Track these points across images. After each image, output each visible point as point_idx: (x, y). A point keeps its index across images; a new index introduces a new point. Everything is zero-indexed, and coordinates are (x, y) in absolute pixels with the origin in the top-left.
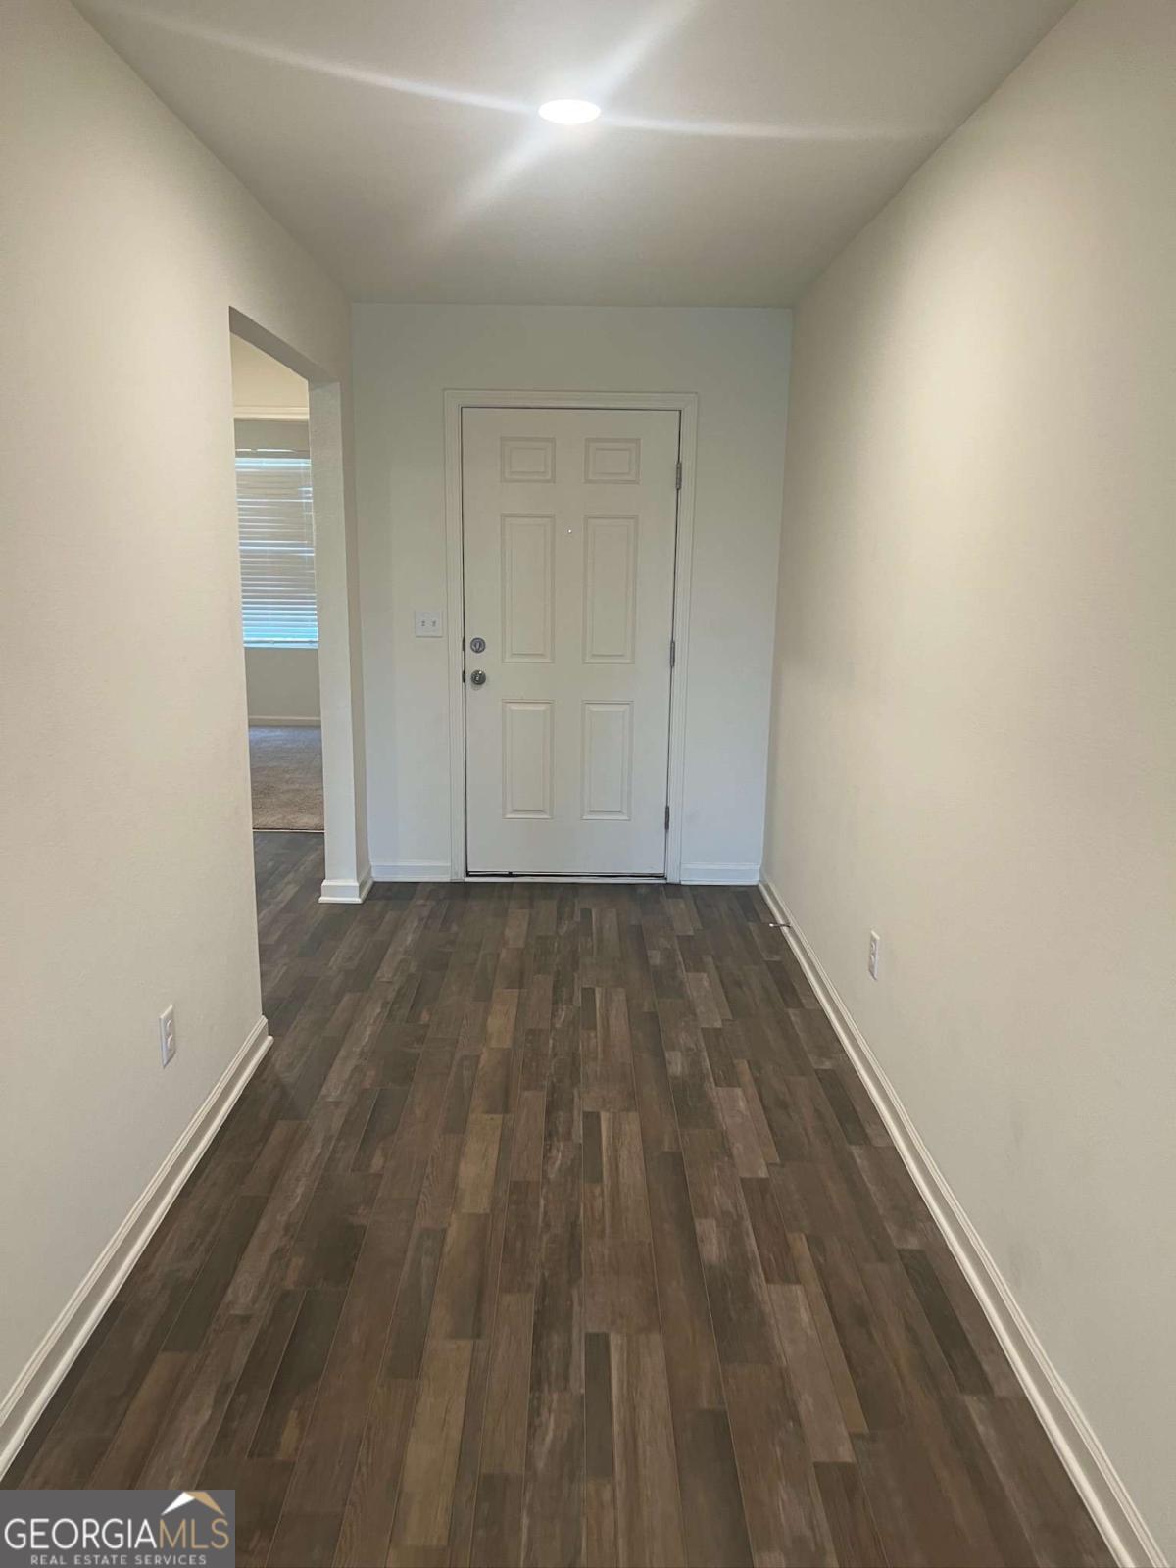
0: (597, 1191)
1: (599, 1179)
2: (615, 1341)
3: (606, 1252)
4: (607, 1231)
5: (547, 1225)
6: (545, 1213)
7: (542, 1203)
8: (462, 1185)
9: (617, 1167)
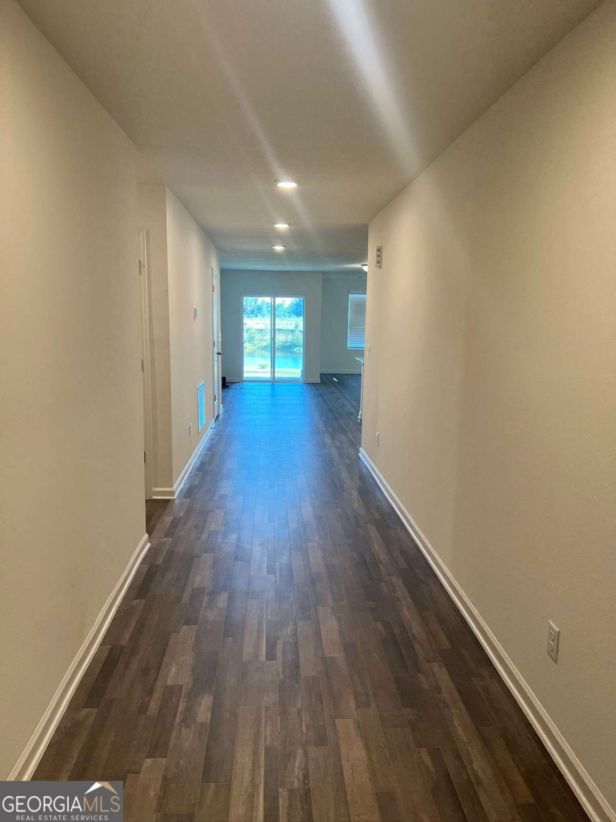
0: (269, 740)
1: (267, 749)
2: (263, 658)
3: (265, 698)
4: (263, 712)
5: (299, 712)
6: (301, 722)
7: (304, 729)
8: (359, 739)
9: (253, 763)
